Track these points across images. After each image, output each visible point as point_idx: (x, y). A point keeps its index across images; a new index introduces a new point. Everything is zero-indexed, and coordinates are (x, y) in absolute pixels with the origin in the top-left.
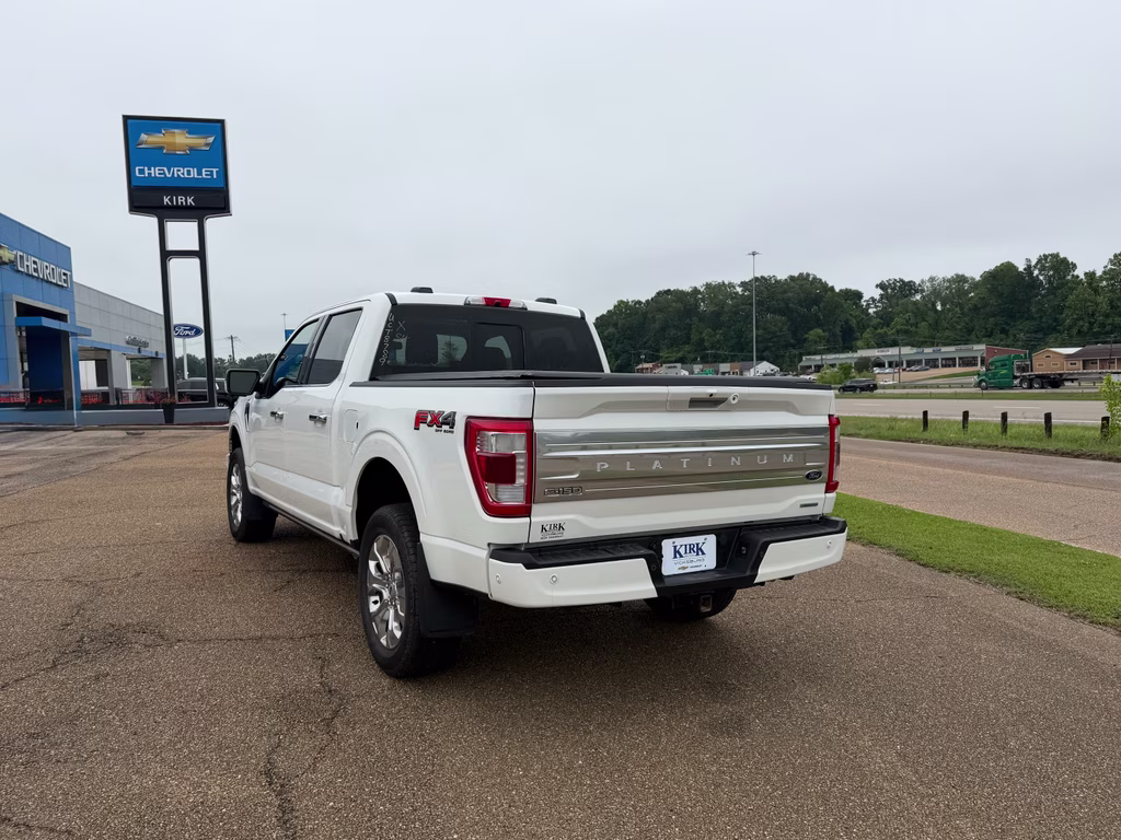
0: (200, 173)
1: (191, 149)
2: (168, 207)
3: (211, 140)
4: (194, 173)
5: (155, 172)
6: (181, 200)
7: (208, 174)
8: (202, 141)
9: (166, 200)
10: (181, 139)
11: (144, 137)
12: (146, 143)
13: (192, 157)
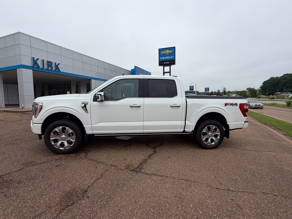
0: (170, 57)
1: (169, 53)
2: (165, 64)
3: (173, 51)
4: (169, 57)
5: (163, 58)
6: (167, 63)
7: (172, 57)
8: (171, 51)
9: (165, 63)
10: (168, 51)
11: (162, 52)
12: (162, 53)
13: (170, 55)
